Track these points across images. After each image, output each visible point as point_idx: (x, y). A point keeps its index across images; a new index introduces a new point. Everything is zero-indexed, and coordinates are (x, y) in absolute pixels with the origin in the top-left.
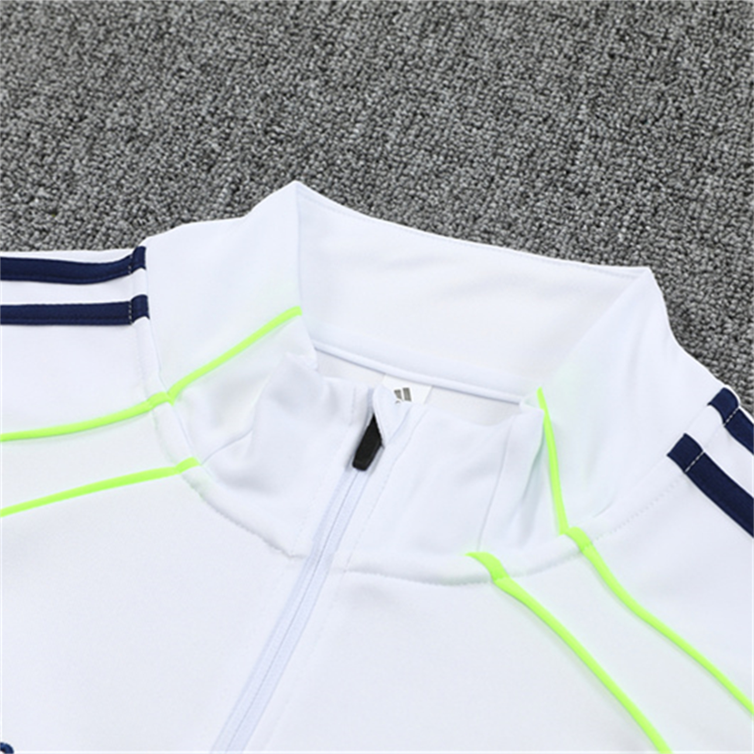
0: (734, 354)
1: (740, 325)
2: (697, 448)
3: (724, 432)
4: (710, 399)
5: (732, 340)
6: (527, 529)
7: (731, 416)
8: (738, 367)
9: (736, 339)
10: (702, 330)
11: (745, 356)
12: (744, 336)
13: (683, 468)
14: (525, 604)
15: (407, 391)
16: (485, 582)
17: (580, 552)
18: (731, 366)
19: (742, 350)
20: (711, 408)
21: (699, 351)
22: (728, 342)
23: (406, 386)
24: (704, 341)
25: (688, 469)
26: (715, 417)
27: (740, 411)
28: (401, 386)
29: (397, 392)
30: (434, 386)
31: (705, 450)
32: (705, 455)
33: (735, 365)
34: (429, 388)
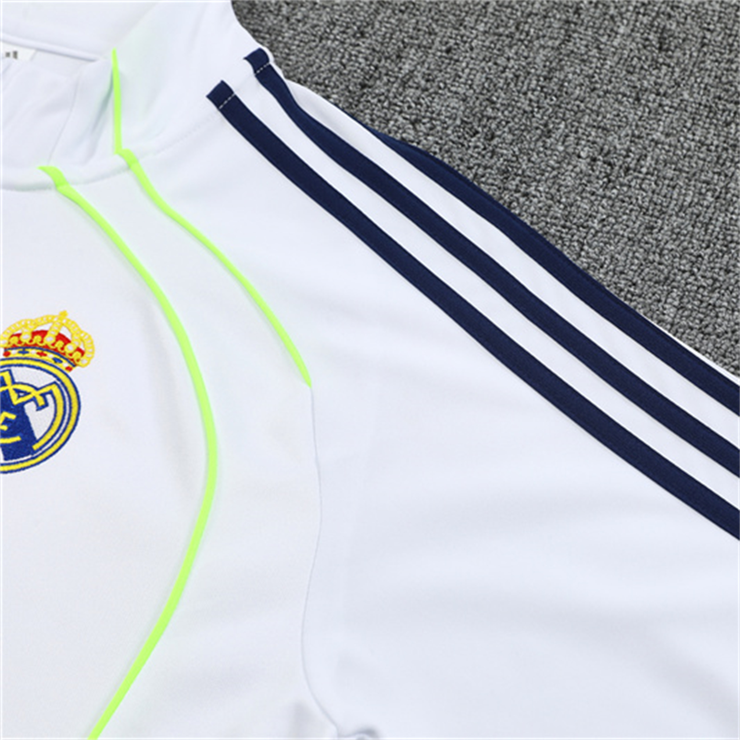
0: (284, 30)
1: (293, 9)
2: (230, 91)
3: (255, 80)
4: (246, 55)
5: (285, 20)
6: (91, 152)
7: (262, 69)
8: (286, 40)
9: (288, 19)
10: (262, 12)
11: (292, 32)
12: (295, 17)
13: (217, 105)
14: (77, 204)
15: (15, 54)
16: (50, 188)
17: (128, 168)
18: (280, 38)
19: (291, 27)
20: (246, 62)
21: (256, 27)
22: (281, 21)
23: (15, 49)
24: (263, 20)
25: (221, 107)
26: (248, 68)
27: (270, 66)
28: (11, 49)
29: (8, 55)
30: (39, 50)
31: (237, 93)
32: (236, 98)
33: (283, 38)
34: (32, 52)
